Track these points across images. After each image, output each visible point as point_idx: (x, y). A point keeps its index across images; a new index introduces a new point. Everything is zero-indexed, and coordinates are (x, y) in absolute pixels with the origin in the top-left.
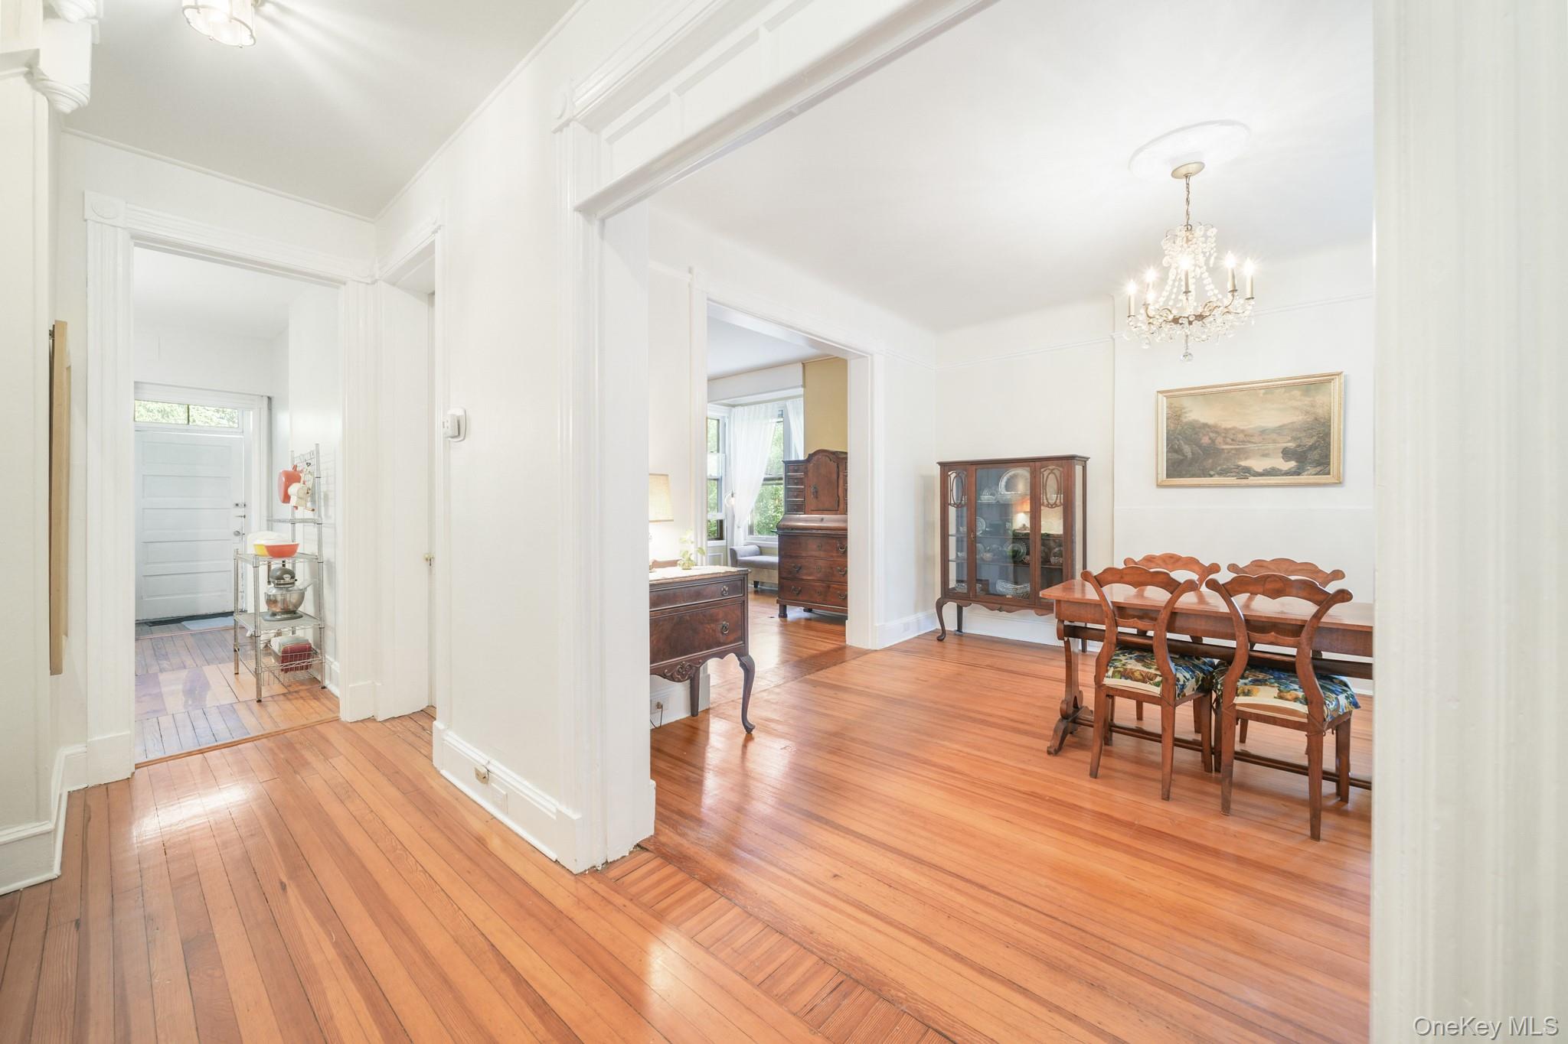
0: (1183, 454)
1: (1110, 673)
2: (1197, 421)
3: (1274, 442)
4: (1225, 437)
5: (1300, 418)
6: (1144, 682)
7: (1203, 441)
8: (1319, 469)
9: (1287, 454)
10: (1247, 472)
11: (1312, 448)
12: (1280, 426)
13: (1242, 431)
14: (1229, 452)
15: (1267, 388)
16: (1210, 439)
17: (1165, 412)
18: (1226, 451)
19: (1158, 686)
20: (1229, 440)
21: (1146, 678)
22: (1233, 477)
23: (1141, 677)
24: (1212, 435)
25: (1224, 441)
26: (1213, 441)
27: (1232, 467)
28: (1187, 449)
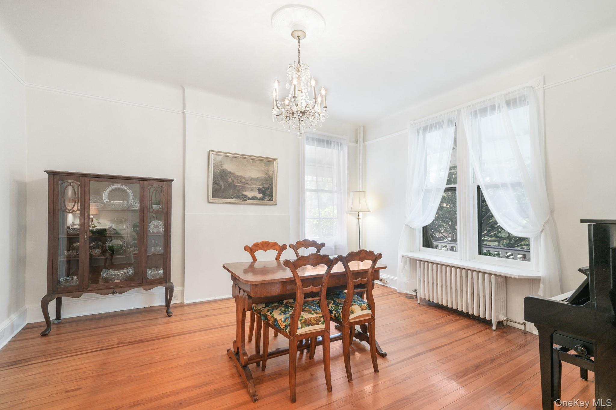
0: (220, 186)
1: (300, 326)
2: (226, 170)
3: (255, 185)
4: (237, 180)
5: (264, 175)
6: (317, 324)
7: (228, 180)
8: (269, 198)
9: (260, 191)
10: (245, 198)
11: (267, 189)
12: (257, 178)
13: (244, 178)
14: (239, 187)
15: (253, 160)
16: (232, 179)
17: (212, 163)
18: (238, 187)
19: (324, 324)
20: (239, 181)
21: (317, 322)
22: (240, 199)
23: (315, 322)
24: (233, 178)
25: (237, 182)
26: (233, 181)
27: (240, 194)
28: (222, 183)
